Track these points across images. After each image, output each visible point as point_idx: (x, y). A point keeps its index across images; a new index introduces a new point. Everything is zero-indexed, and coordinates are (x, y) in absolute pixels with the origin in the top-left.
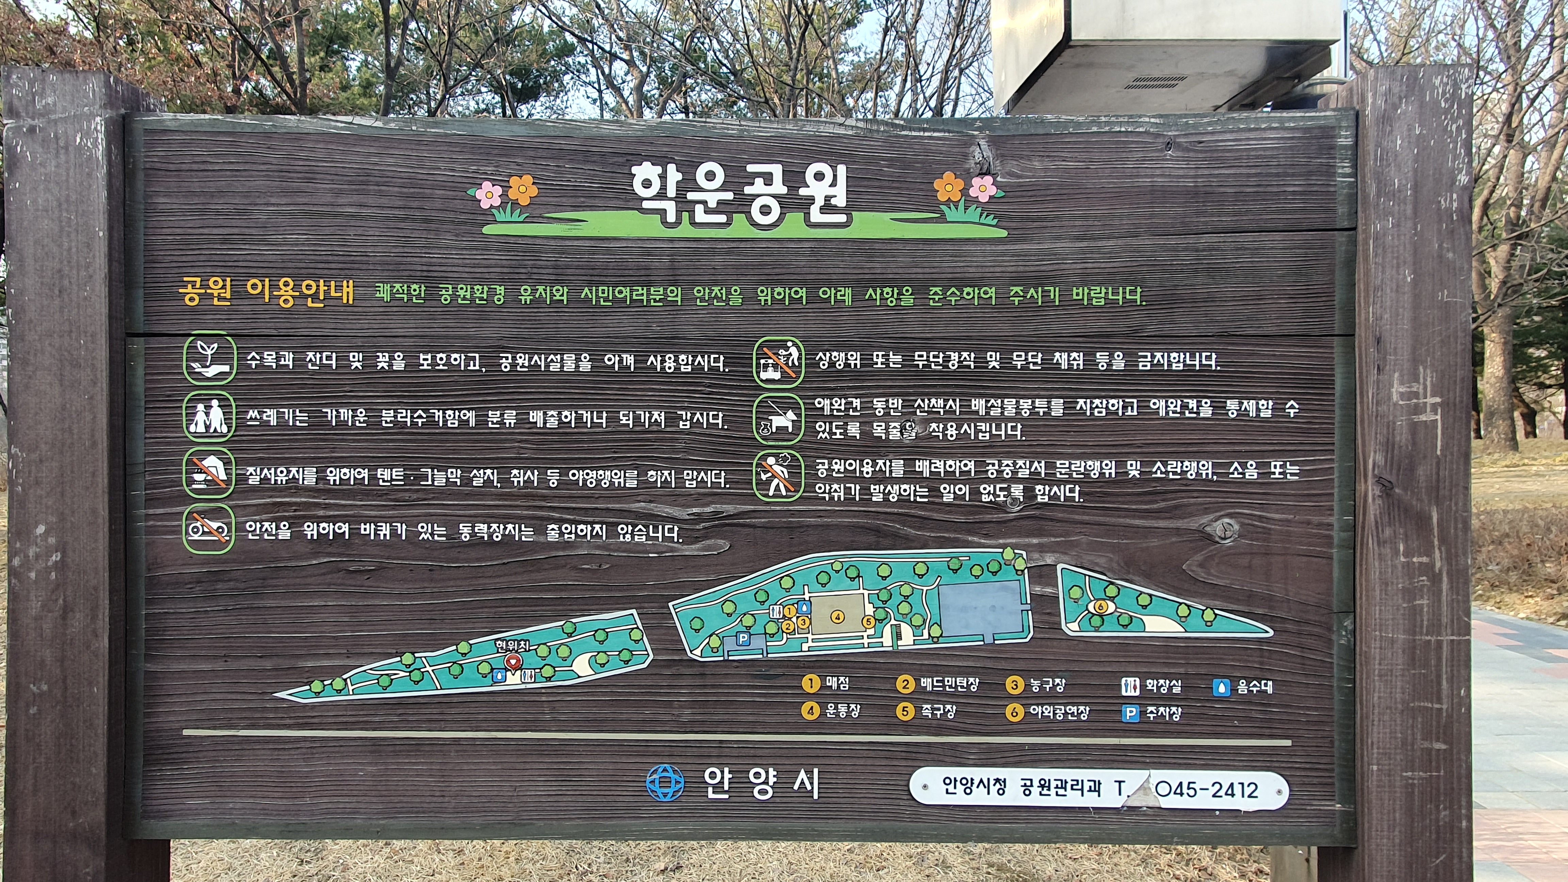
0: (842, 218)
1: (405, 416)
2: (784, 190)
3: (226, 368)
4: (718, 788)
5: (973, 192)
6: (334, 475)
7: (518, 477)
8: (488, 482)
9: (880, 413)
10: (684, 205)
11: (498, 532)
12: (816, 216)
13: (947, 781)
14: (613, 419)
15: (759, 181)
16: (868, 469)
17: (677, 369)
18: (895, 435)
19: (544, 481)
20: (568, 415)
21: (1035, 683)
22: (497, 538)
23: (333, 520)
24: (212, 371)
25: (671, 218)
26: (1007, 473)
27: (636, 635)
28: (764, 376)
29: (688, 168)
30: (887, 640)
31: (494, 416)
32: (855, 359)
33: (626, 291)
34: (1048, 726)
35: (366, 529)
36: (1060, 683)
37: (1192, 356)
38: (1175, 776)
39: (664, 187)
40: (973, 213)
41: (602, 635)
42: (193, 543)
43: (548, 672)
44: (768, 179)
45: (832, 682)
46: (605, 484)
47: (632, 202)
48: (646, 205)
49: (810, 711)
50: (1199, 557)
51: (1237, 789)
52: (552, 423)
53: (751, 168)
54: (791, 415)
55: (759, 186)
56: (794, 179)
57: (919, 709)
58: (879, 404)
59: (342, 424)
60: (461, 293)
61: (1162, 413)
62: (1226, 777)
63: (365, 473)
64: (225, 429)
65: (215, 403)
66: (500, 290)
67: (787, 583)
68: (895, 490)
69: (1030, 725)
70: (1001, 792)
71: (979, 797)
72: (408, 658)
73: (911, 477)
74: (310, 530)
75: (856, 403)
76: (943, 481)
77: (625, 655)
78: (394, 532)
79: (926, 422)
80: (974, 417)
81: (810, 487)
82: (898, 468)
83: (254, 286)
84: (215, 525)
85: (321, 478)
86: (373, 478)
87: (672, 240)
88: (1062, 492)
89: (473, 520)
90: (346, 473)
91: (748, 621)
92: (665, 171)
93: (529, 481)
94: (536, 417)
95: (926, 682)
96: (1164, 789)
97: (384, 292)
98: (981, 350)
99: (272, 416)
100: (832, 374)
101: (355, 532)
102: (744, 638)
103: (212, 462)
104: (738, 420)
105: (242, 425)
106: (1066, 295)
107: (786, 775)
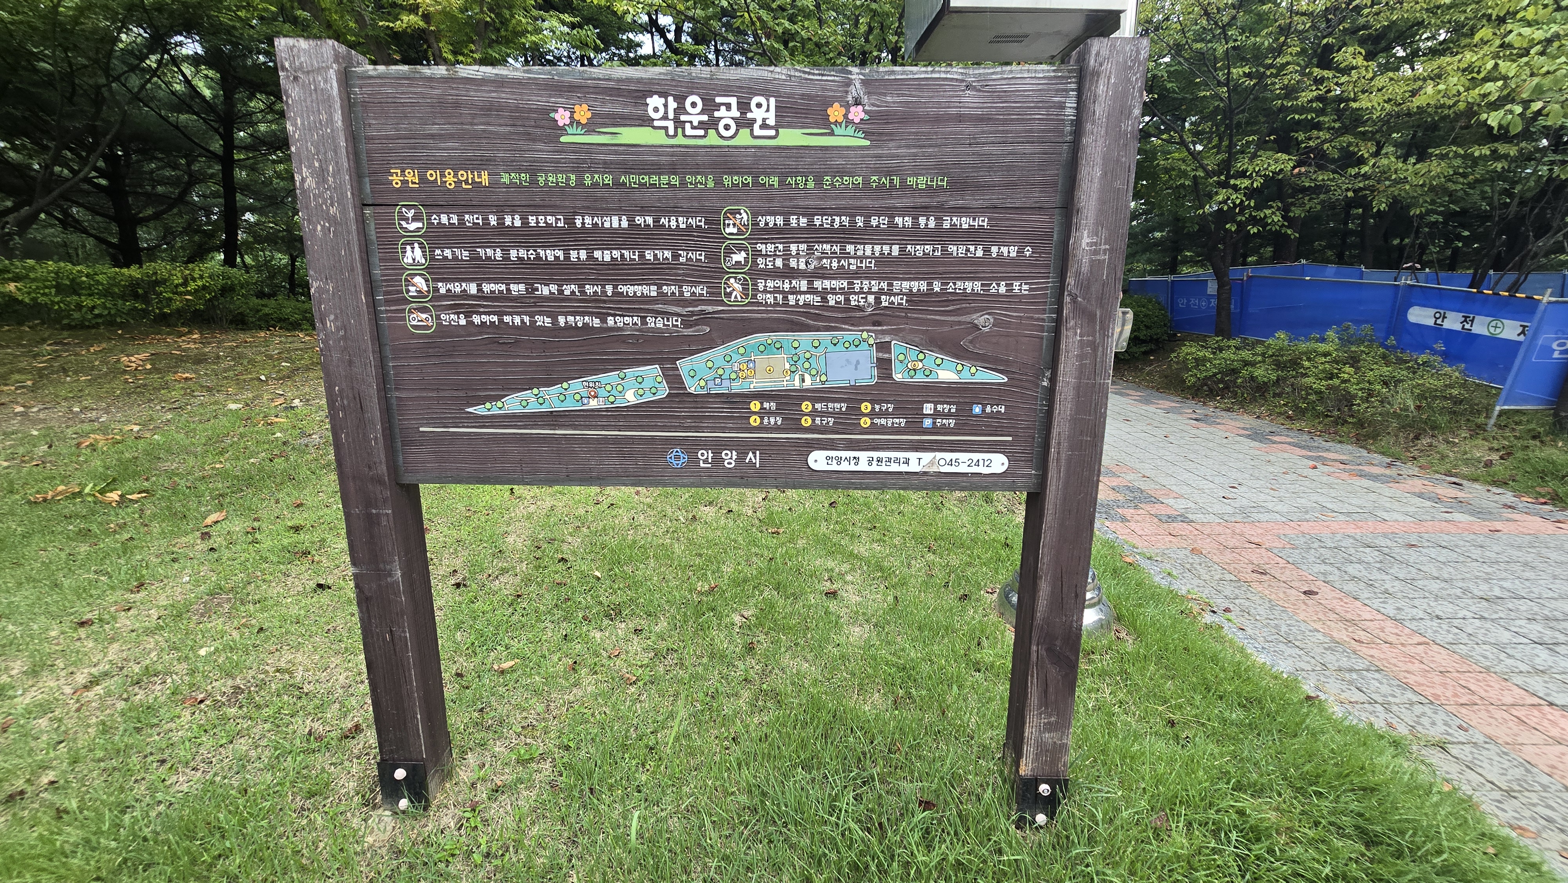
0: (772, 133)
1: (523, 253)
2: (738, 114)
3: (420, 225)
4: (706, 461)
5: (850, 117)
6: (487, 288)
7: (589, 289)
8: (573, 293)
9: (794, 253)
10: (679, 124)
11: (580, 321)
12: (757, 131)
13: (829, 458)
14: (642, 256)
15: (723, 108)
16: (787, 286)
17: (678, 226)
18: (802, 266)
19: (604, 292)
20: (616, 254)
21: (877, 407)
22: (580, 324)
23: (488, 314)
24: (413, 226)
25: (671, 132)
26: (866, 290)
28: (728, 230)
29: (680, 99)
30: (797, 383)
31: (573, 254)
32: (780, 220)
33: (646, 178)
34: (883, 430)
35: (507, 319)
36: (891, 407)
37: (974, 220)
38: (948, 456)
39: (666, 112)
40: (850, 130)
41: (640, 379)
42: (413, 326)
43: (612, 399)
44: (728, 106)
45: (766, 405)
46: (639, 294)
48: (656, 123)
49: (754, 421)
50: (970, 338)
51: (981, 462)
52: (607, 258)
53: (719, 100)
54: (743, 254)
55: (722, 112)
56: (744, 107)
57: (813, 421)
58: (793, 248)
59: (488, 258)
60: (550, 179)
61: (955, 254)
62: (975, 456)
63: (503, 287)
64: (423, 261)
65: (416, 245)
66: (573, 177)
67: (742, 350)
68: (802, 299)
69: (874, 429)
70: (856, 464)
71: (845, 467)
72: (535, 391)
73: (812, 291)
74: (476, 319)
75: (781, 247)
76: (829, 293)
77: (654, 390)
78: (522, 321)
79: (821, 259)
80: (848, 256)
81: (754, 296)
82: (804, 285)
83: (431, 175)
84: (424, 316)
85: (480, 290)
86: (508, 290)
87: (672, 146)
88: (896, 300)
89: (566, 314)
90: (493, 287)
91: (720, 372)
92: (666, 101)
93: (595, 292)
94: (597, 254)
95: (818, 406)
96: (942, 462)
97: (505, 179)
98: (852, 216)
99: (448, 253)
100: (767, 230)
101: (501, 321)
102: (718, 381)
103: (418, 280)
104: (713, 257)
105: (433, 259)
106: (903, 182)
107: (742, 455)
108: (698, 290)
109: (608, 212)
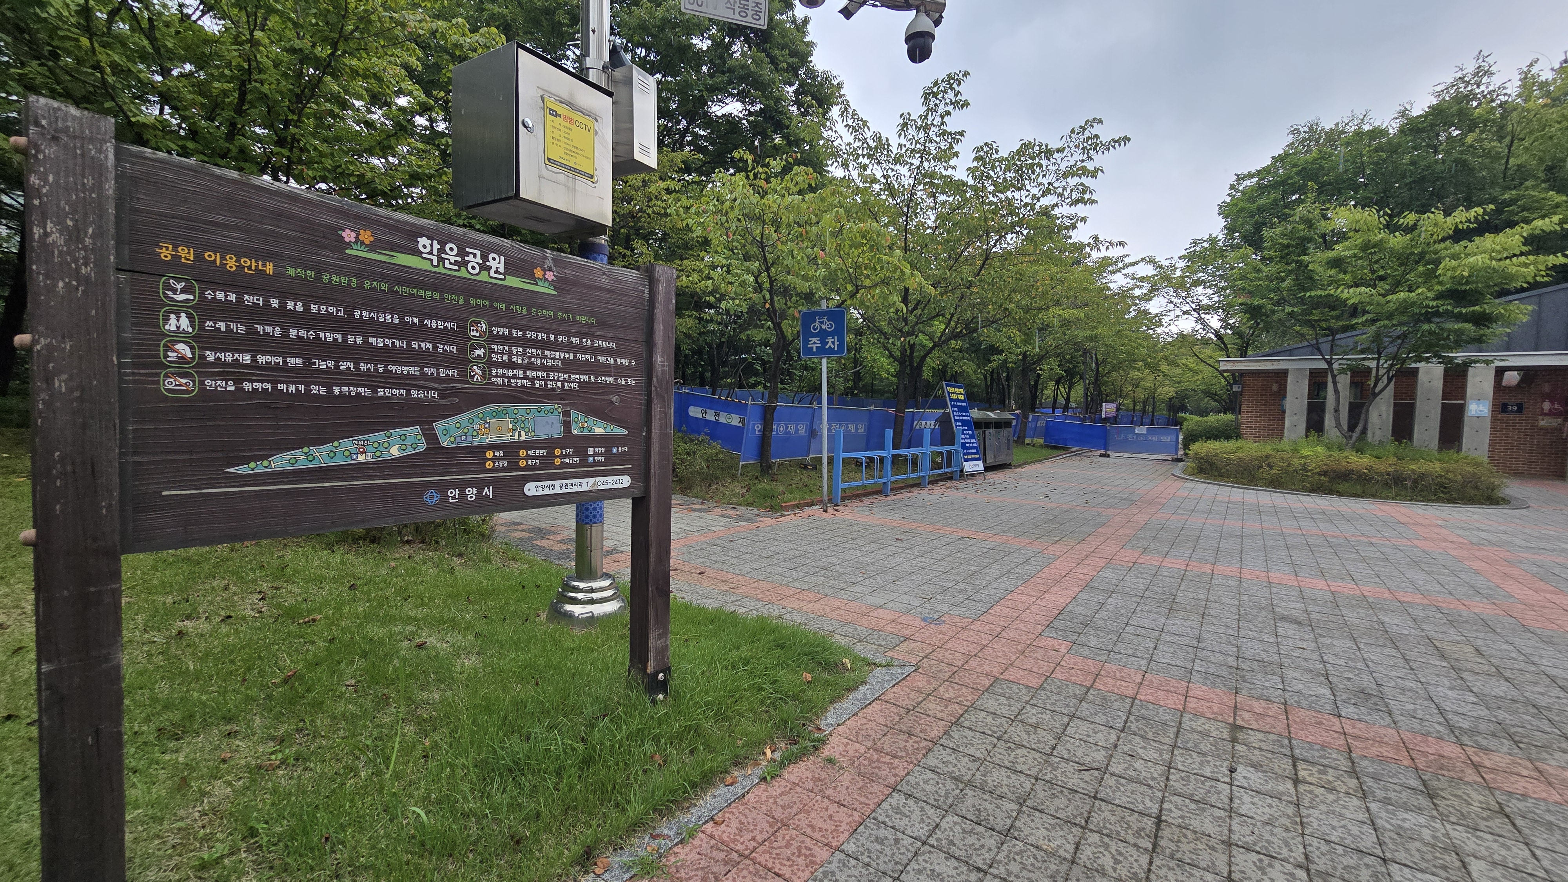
0: (501, 277)
1: (303, 333)
2: (481, 261)
3: (192, 297)
4: (454, 498)
5: (546, 277)
6: (262, 359)
7: (364, 367)
8: (348, 368)
9: (514, 353)
10: (441, 260)
11: (353, 391)
12: (492, 274)
13: (537, 487)
14: (409, 345)
15: (471, 256)
16: (510, 373)
17: (437, 327)
18: (520, 362)
19: (376, 370)
20: (388, 342)
21: (564, 451)
22: (353, 394)
23: (262, 382)
24: (181, 297)
25: (435, 263)
26: (556, 378)
27: (419, 437)
28: (472, 334)
29: (443, 244)
30: (516, 437)
31: (351, 339)
32: (506, 331)
33: (415, 291)
34: (567, 466)
35: (282, 387)
36: (571, 451)
37: (608, 343)
38: (602, 479)
39: (432, 250)
40: (546, 284)
41: (403, 438)
42: (168, 390)
43: (378, 454)
44: (475, 255)
45: (497, 453)
46: (405, 373)
47: (417, 253)
48: (424, 255)
49: (489, 465)
50: (609, 409)
51: (617, 482)
52: (380, 344)
53: (468, 250)
54: (482, 351)
55: (471, 258)
56: (485, 258)
57: (527, 462)
58: (514, 349)
59: (266, 334)
60: (334, 279)
61: (600, 361)
62: (616, 478)
63: (280, 360)
64: (190, 330)
65: (183, 315)
67: (480, 416)
68: (520, 382)
69: (563, 465)
70: (553, 489)
71: (547, 492)
72: (306, 450)
73: (525, 377)
74: (248, 386)
75: (506, 348)
76: (535, 380)
77: (415, 446)
78: (297, 389)
79: (530, 358)
80: (546, 357)
81: (490, 379)
82: (520, 373)
83: (210, 256)
84: (184, 381)
85: (254, 360)
86: (285, 362)
87: (434, 272)
88: (573, 385)
89: (340, 385)
90: (269, 358)
91: (466, 431)
92: (433, 243)
93: (369, 369)
94: (372, 340)
95: (530, 452)
96: (599, 483)
97: (291, 272)
98: (548, 334)
99: (222, 326)
100: (497, 335)
101: (274, 388)
102: (464, 437)
103: (181, 347)
104: (462, 350)
105: (202, 328)
106: (574, 318)
107: (480, 490)
108: (451, 373)
109: (385, 311)
